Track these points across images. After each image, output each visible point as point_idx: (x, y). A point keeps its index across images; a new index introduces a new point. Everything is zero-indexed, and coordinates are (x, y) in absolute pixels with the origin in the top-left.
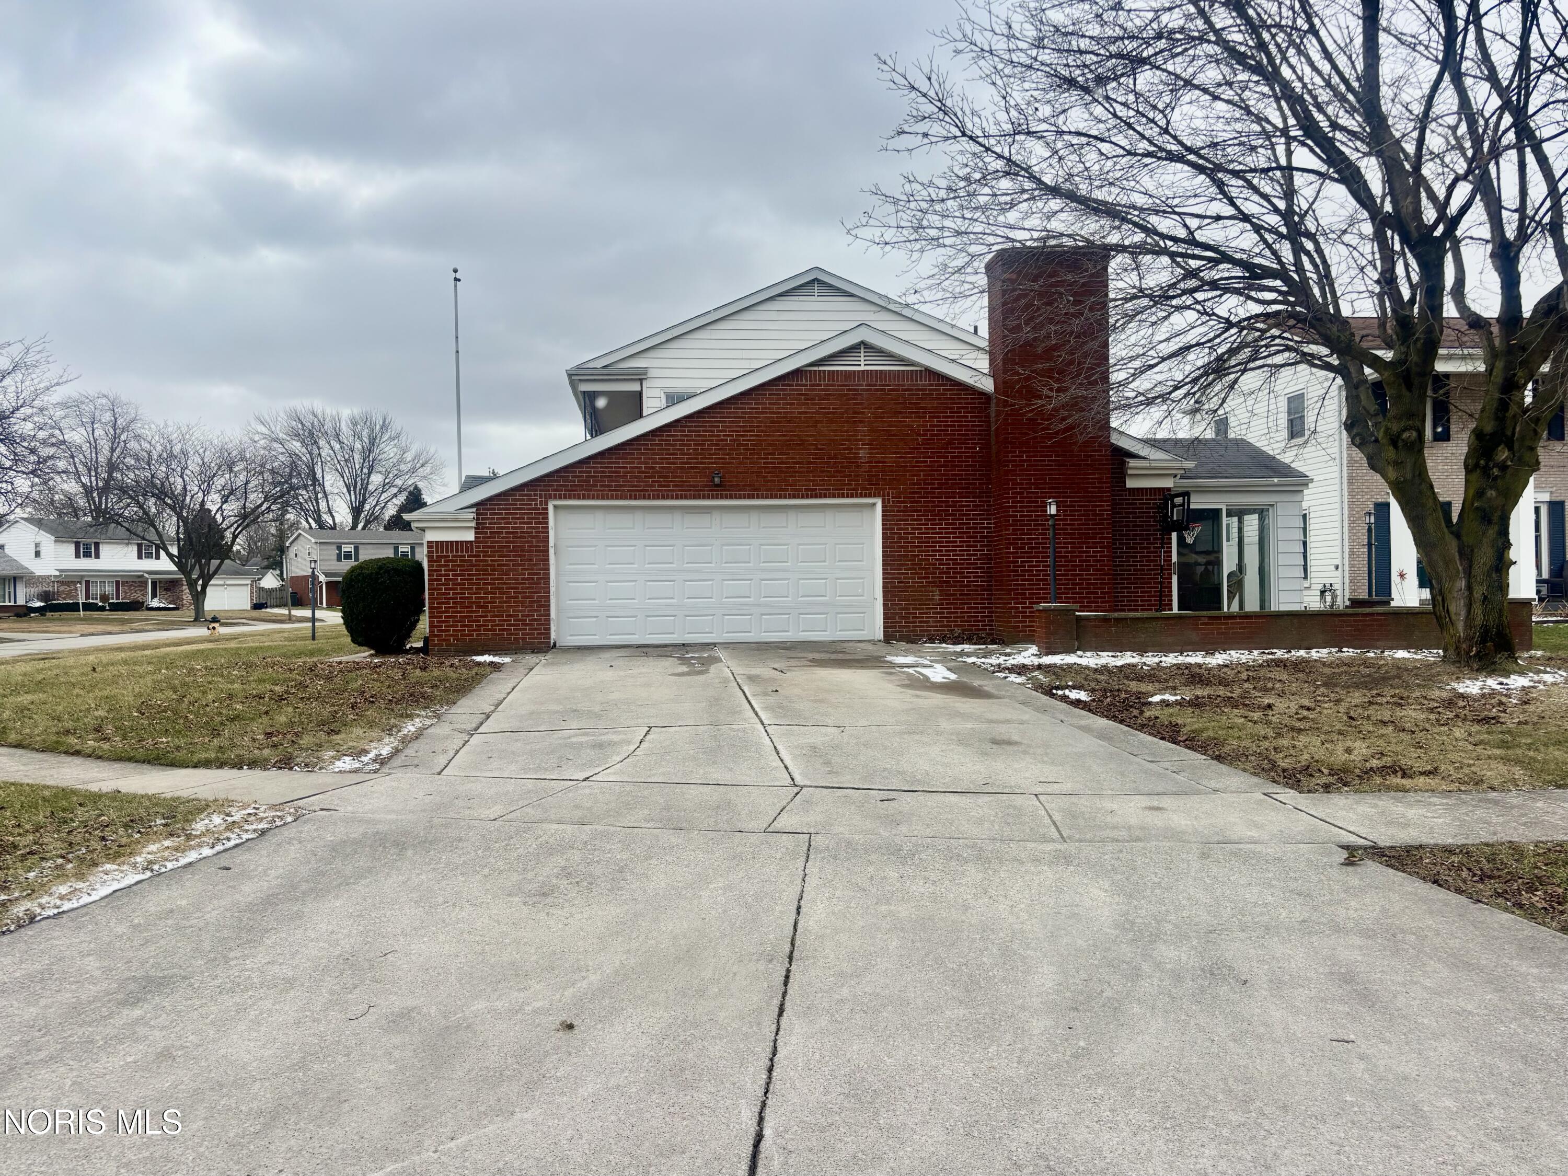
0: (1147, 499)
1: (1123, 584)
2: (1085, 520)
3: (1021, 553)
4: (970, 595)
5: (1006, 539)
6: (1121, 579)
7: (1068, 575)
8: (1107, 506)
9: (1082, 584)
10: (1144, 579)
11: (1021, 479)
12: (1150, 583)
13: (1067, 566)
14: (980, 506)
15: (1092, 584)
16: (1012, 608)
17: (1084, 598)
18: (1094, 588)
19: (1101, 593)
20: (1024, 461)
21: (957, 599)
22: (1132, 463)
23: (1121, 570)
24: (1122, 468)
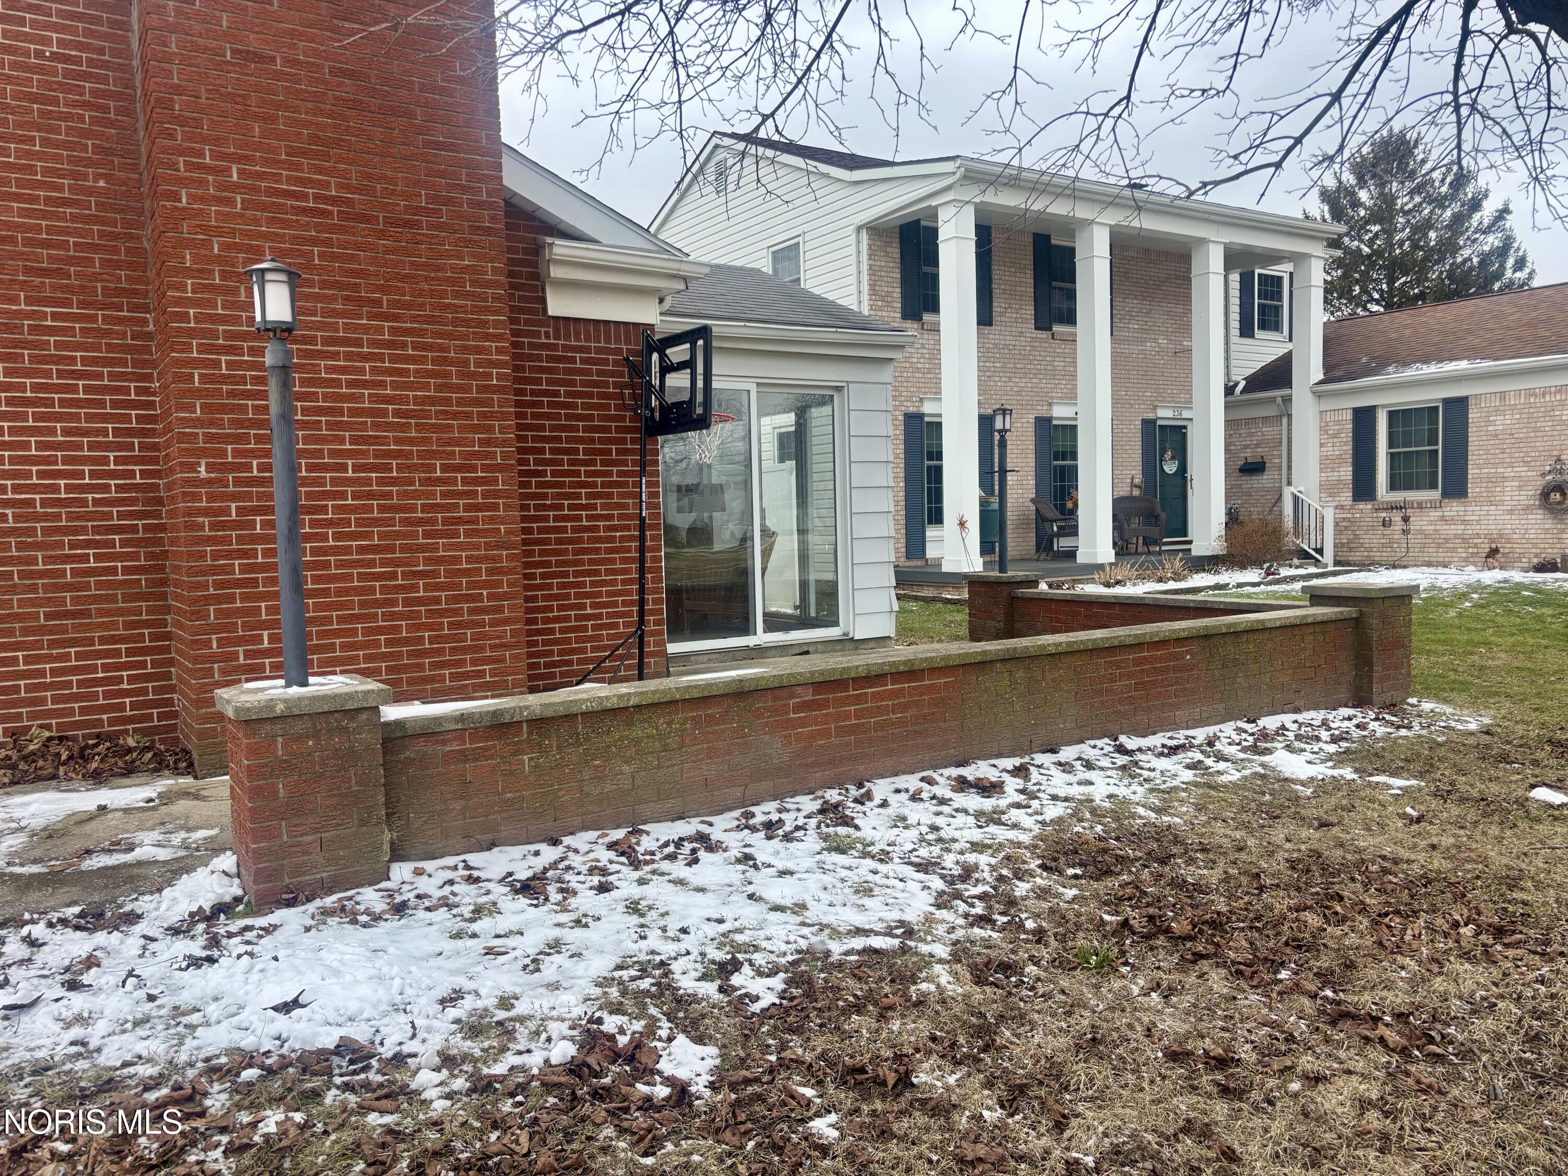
0: (599, 350)
1: (548, 564)
2: (439, 388)
3: (238, 482)
4: (86, 614)
5: (183, 438)
6: (542, 553)
7: (391, 549)
8: (499, 351)
9: (434, 574)
10: (597, 551)
11: (225, 247)
12: (612, 561)
13: (390, 522)
14: (107, 333)
15: (466, 573)
16: (213, 659)
17: (442, 613)
18: (470, 585)
19: (491, 597)
20: (235, 188)
21: (42, 630)
22: (561, 248)
23: (541, 530)
24: (535, 265)
